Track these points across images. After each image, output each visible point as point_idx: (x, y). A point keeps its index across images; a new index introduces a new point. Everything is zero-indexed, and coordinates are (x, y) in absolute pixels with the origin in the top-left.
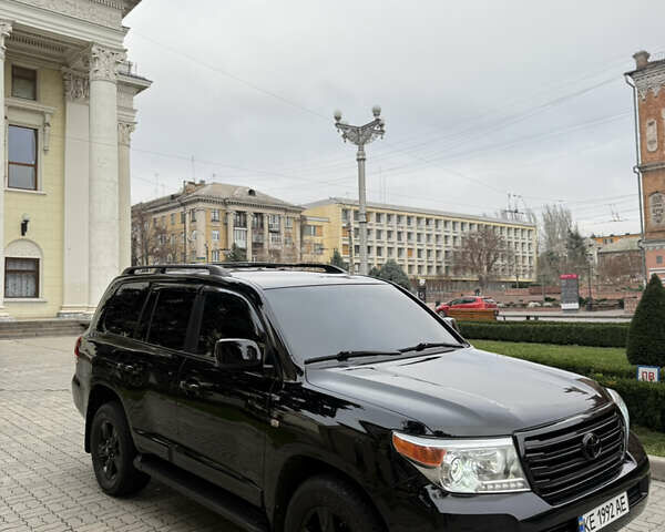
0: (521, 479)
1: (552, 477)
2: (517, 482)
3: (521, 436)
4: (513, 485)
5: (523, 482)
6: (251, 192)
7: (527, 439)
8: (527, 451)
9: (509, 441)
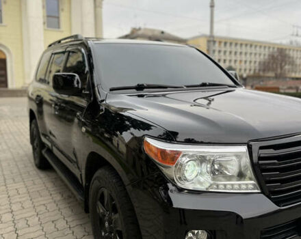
0: (253, 182)
1: (283, 182)
2: (249, 184)
3: (256, 146)
4: (244, 187)
5: (254, 185)
6: (163, 32)
7: (261, 148)
8: (260, 158)
9: (244, 149)
